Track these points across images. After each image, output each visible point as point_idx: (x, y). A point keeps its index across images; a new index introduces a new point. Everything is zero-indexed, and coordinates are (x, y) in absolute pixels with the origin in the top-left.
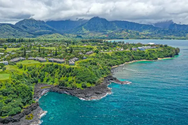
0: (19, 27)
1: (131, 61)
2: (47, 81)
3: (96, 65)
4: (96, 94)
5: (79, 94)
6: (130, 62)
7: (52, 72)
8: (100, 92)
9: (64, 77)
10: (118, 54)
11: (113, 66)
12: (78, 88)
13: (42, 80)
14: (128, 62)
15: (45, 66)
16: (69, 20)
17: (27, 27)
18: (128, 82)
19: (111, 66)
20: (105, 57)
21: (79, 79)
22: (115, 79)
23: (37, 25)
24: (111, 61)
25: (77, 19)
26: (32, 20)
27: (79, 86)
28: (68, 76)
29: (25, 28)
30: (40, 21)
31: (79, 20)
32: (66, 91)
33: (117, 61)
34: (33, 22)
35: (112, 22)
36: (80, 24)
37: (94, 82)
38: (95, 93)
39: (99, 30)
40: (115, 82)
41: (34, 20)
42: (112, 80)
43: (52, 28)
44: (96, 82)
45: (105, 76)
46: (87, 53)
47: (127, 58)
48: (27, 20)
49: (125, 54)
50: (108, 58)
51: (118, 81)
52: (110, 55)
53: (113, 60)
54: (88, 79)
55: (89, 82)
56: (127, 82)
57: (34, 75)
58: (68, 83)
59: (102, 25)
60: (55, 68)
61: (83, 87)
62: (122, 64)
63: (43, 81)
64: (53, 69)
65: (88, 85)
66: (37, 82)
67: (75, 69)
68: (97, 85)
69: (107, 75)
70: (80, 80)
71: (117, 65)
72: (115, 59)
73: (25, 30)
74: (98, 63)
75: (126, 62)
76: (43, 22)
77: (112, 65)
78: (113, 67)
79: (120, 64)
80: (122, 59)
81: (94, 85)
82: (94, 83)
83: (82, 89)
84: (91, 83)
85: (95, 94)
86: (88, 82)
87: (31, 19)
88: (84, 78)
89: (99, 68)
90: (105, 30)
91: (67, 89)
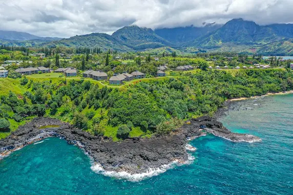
0: (116, 38)
1: (283, 90)
2: (62, 115)
3: (182, 89)
4: (141, 160)
5: (101, 151)
6: (281, 93)
7: (77, 97)
8: (151, 155)
9: (90, 107)
10: (254, 75)
11: (235, 97)
12: (106, 138)
13: (53, 112)
14: (274, 92)
15: (68, 83)
16: (192, 25)
17: (126, 39)
18: (252, 138)
19: (229, 97)
20: (221, 79)
21: (115, 116)
22: (219, 126)
23: (141, 34)
24: (232, 88)
25: (204, 24)
26: (135, 28)
27: (111, 132)
28: (97, 108)
29: (125, 39)
30: (145, 29)
31: (207, 25)
32: (81, 141)
33: (247, 88)
34: (136, 31)
35: (267, 26)
36: (208, 32)
37: (152, 126)
38: (140, 155)
39: (239, 41)
40: (216, 134)
41: (138, 28)
42: (210, 126)
43: (163, 39)
44: (159, 126)
45: (195, 117)
46: (178, 68)
47: (272, 84)
48: (127, 27)
49: (271, 75)
50: (226, 81)
51: (226, 132)
52: (233, 76)
53: (238, 86)
54: (136, 118)
55: (139, 125)
56: (249, 136)
57: (39, 99)
58: (90, 123)
59: (247, 33)
60: (86, 88)
61: (118, 136)
62: (259, 94)
63: (54, 114)
64: (79, 91)
65: (136, 133)
66: (41, 114)
67: (112, 92)
68: (158, 136)
69: (202, 115)
70: (116, 119)
71: (244, 96)
72: (243, 84)
73: (124, 42)
74: (187, 87)
75: (271, 91)
76: (150, 30)
77: (232, 96)
78: (234, 100)
79: (253, 95)
80: (259, 85)
81: (150, 135)
82: (153, 130)
83: (116, 139)
84: (143, 129)
85: (138, 158)
86: (135, 126)
87: (133, 26)
88: (128, 115)
89: (186, 97)
90: (251, 41)
91: (83, 135)
